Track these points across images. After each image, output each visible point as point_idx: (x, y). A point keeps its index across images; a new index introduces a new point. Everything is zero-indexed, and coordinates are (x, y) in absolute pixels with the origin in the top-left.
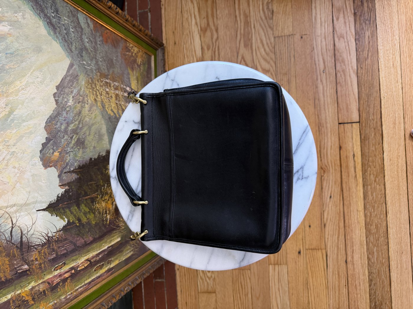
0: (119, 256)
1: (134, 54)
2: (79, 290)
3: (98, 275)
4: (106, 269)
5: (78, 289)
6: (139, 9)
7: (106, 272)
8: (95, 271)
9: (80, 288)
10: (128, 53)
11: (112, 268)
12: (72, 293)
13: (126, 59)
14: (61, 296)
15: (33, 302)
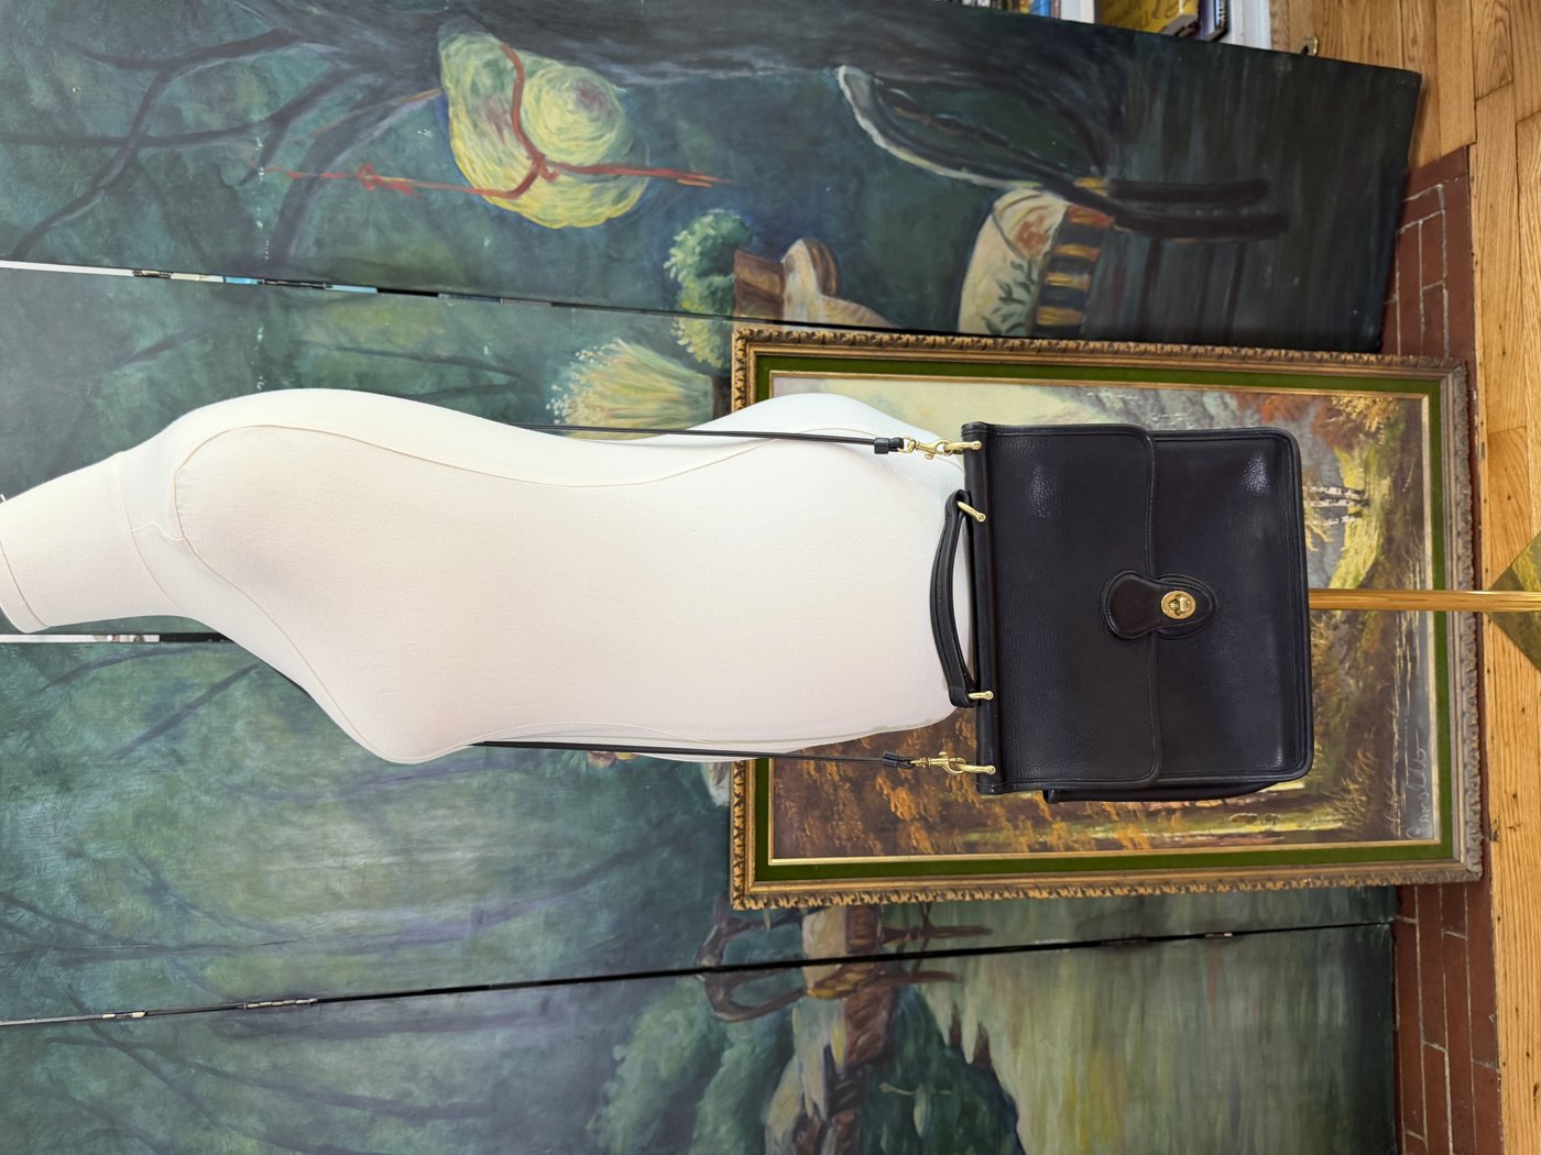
0: (1299, 817)
1: (1354, 416)
2: (1200, 838)
3: (1243, 830)
4: (1264, 828)
5: (1195, 836)
6: (1423, 285)
7: (1261, 833)
8: (1235, 820)
9: (1202, 835)
10: (1334, 419)
11: (1279, 834)
12: (1183, 837)
13: (1327, 434)
14: (1165, 830)
15: (1116, 818)
